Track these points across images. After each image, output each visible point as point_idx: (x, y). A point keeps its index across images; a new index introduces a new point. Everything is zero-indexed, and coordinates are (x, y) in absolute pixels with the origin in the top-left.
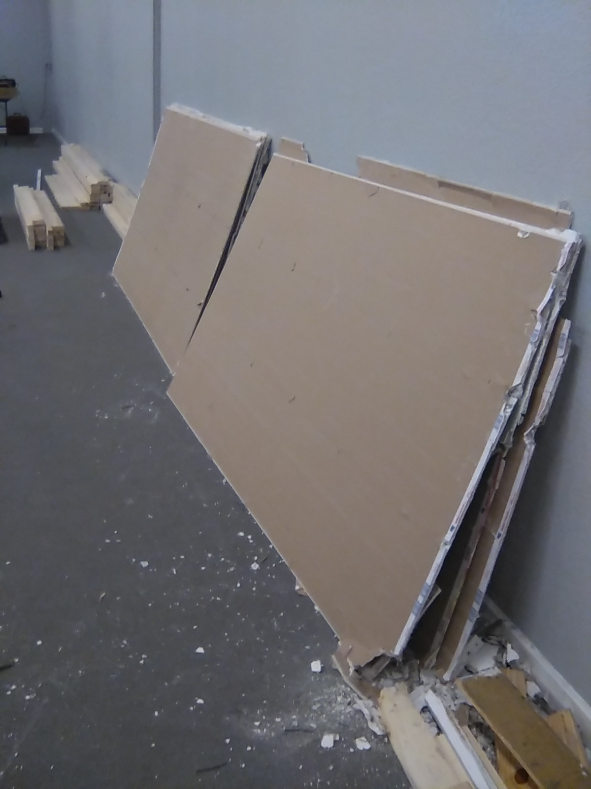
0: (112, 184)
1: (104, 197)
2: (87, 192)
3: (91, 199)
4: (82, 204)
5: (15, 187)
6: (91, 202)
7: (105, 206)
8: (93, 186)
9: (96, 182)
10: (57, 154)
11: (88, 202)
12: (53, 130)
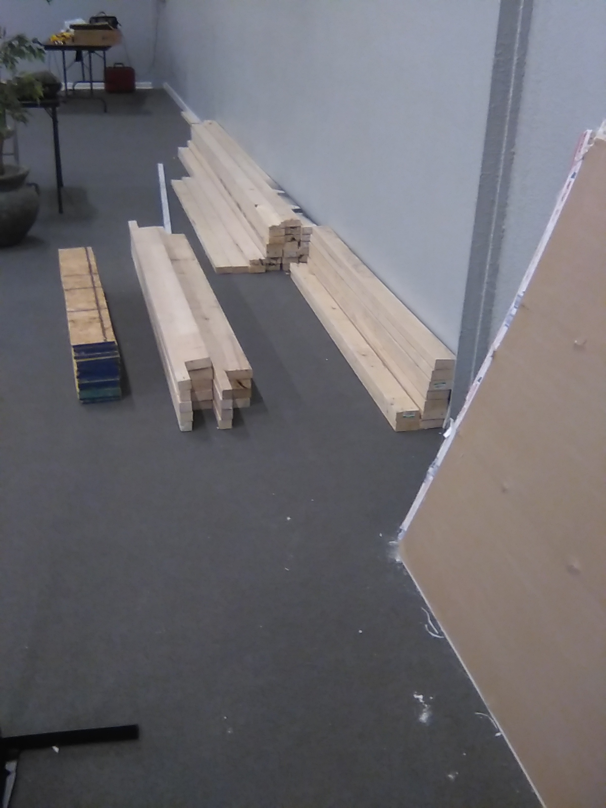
0: (306, 224)
1: (291, 249)
2: (262, 239)
3: (268, 252)
4: (253, 263)
5: (132, 224)
6: (268, 258)
7: (293, 267)
8: (273, 229)
9: (277, 222)
10: (183, 133)
11: (263, 258)
12: (166, 86)
